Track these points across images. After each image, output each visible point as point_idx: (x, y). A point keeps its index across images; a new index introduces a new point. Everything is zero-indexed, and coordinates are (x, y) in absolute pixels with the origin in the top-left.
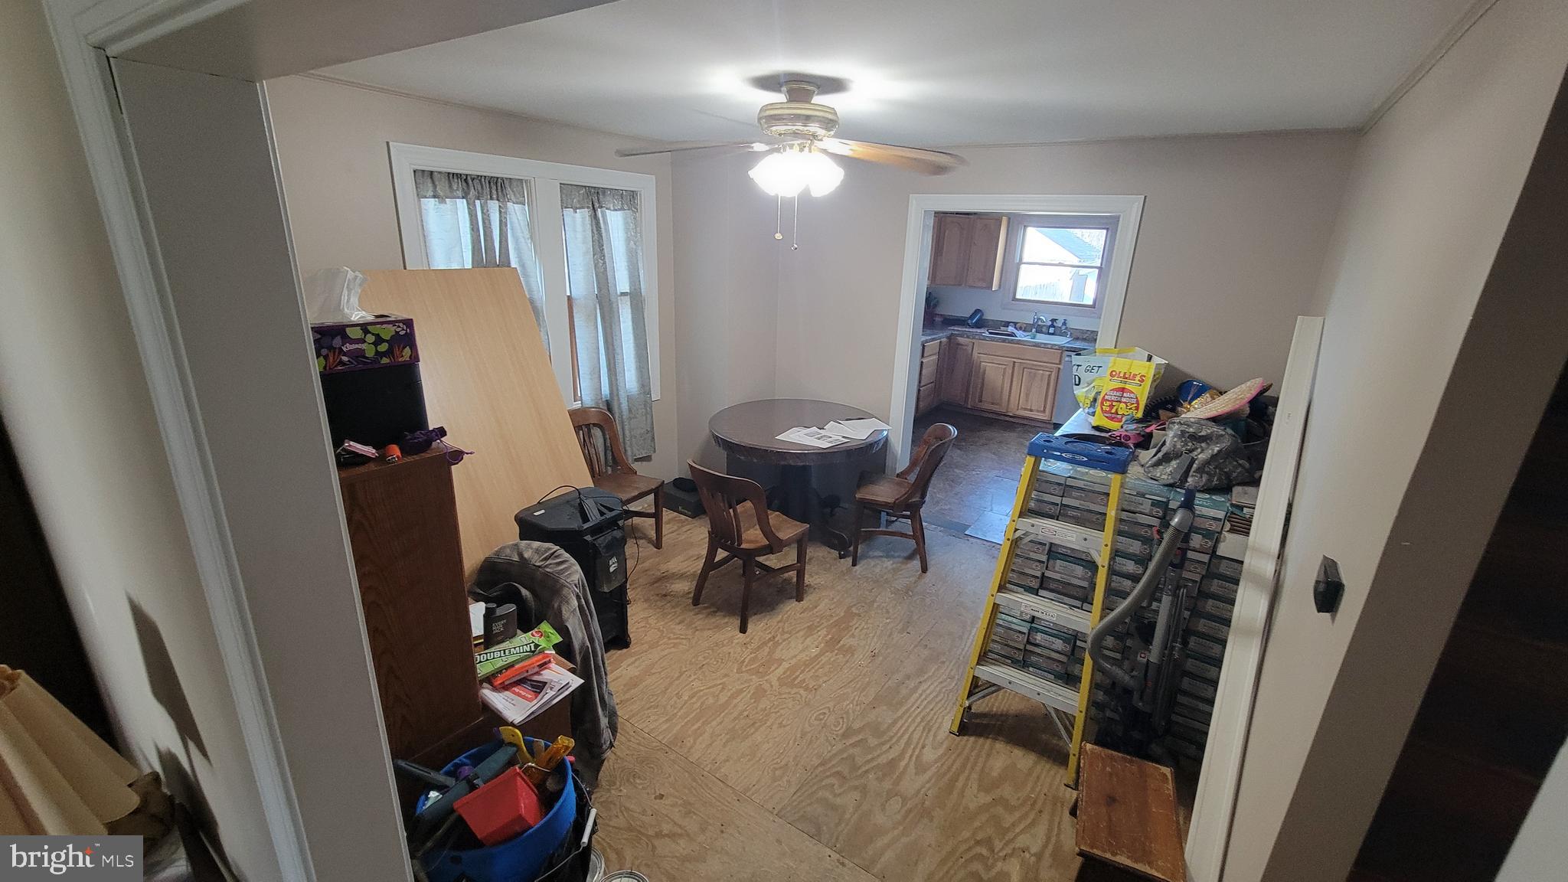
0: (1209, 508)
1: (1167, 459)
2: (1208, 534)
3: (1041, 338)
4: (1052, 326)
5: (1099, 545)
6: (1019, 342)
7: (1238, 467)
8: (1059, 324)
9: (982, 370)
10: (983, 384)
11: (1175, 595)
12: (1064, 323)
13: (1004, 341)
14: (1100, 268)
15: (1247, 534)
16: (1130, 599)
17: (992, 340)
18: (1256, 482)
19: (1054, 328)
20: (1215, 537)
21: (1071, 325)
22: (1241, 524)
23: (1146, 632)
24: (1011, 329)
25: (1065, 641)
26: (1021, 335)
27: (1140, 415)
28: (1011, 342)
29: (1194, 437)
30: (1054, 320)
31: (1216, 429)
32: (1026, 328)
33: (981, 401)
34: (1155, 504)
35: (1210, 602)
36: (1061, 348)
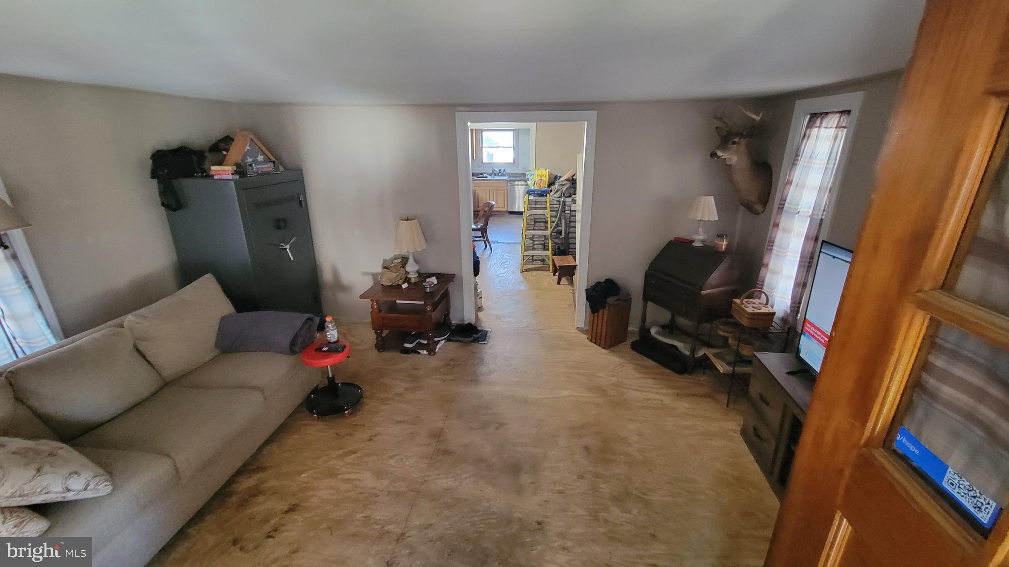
0: (568, 200)
1: (557, 192)
2: (568, 206)
3: (496, 178)
4: (500, 172)
5: (548, 213)
6: (490, 180)
7: (572, 190)
8: (502, 172)
9: (477, 194)
10: (478, 199)
11: (565, 219)
12: (504, 171)
13: (484, 180)
14: (514, 147)
15: (576, 203)
16: (556, 222)
17: (479, 180)
18: (575, 194)
19: (500, 173)
20: (570, 206)
21: (507, 171)
22: (574, 202)
23: (560, 233)
24: (485, 175)
25: (542, 245)
26: (489, 177)
27: (547, 186)
28: (487, 180)
29: (562, 185)
30: (500, 170)
31: (567, 182)
32: (490, 174)
33: (478, 207)
34: (557, 201)
35: (572, 223)
36: (506, 180)
